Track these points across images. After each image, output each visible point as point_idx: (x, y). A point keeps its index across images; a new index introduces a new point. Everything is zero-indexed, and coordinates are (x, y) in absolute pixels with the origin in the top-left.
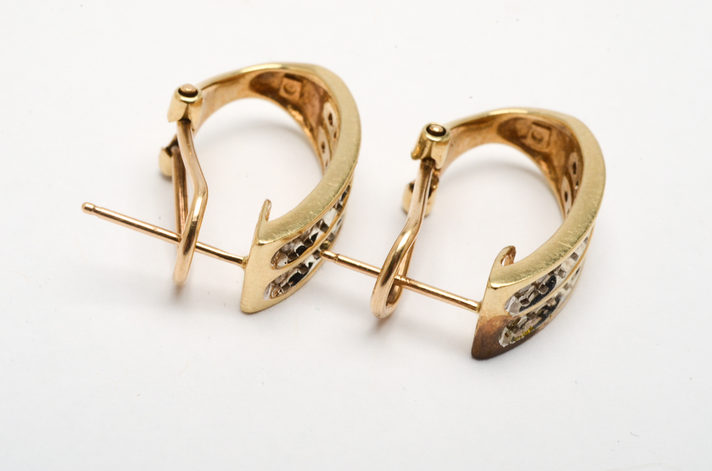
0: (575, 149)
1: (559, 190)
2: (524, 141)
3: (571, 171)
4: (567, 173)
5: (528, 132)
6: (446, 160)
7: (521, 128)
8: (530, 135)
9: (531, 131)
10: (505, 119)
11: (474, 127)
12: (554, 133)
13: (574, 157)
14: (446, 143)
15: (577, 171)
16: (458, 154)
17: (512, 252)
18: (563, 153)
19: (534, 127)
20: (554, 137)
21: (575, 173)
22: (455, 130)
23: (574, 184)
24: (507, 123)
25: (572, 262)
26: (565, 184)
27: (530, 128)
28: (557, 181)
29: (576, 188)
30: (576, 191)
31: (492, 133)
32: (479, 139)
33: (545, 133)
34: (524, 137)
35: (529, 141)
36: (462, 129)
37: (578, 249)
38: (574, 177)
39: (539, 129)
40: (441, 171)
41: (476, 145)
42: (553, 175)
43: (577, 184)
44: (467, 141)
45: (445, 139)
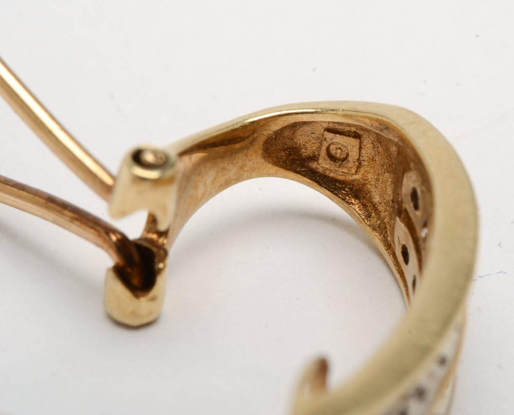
0: (412, 165)
1: (389, 246)
2: (314, 165)
3: (408, 205)
4: (401, 212)
5: (320, 148)
6: (176, 215)
7: (306, 142)
8: (323, 152)
9: (325, 145)
10: (275, 127)
11: (221, 149)
12: (367, 142)
13: (410, 182)
14: (171, 180)
15: (420, 202)
16: (197, 202)
17: (322, 368)
18: (388, 177)
19: (329, 136)
20: (368, 151)
21: (416, 207)
22: (186, 159)
23: (418, 226)
24: (279, 133)
25: (440, 371)
26: (400, 232)
27: (322, 139)
28: (383, 230)
29: (423, 233)
30: (425, 239)
31: (255, 158)
32: (233, 171)
33: (351, 144)
34: (314, 158)
35: (323, 165)
36: (197, 156)
37: (446, 348)
38: (416, 216)
39: (339, 139)
40: (170, 233)
41: (227, 184)
42: (375, 221)
43: (425, 225)
44: (210, 175)
45: (169, 173)
